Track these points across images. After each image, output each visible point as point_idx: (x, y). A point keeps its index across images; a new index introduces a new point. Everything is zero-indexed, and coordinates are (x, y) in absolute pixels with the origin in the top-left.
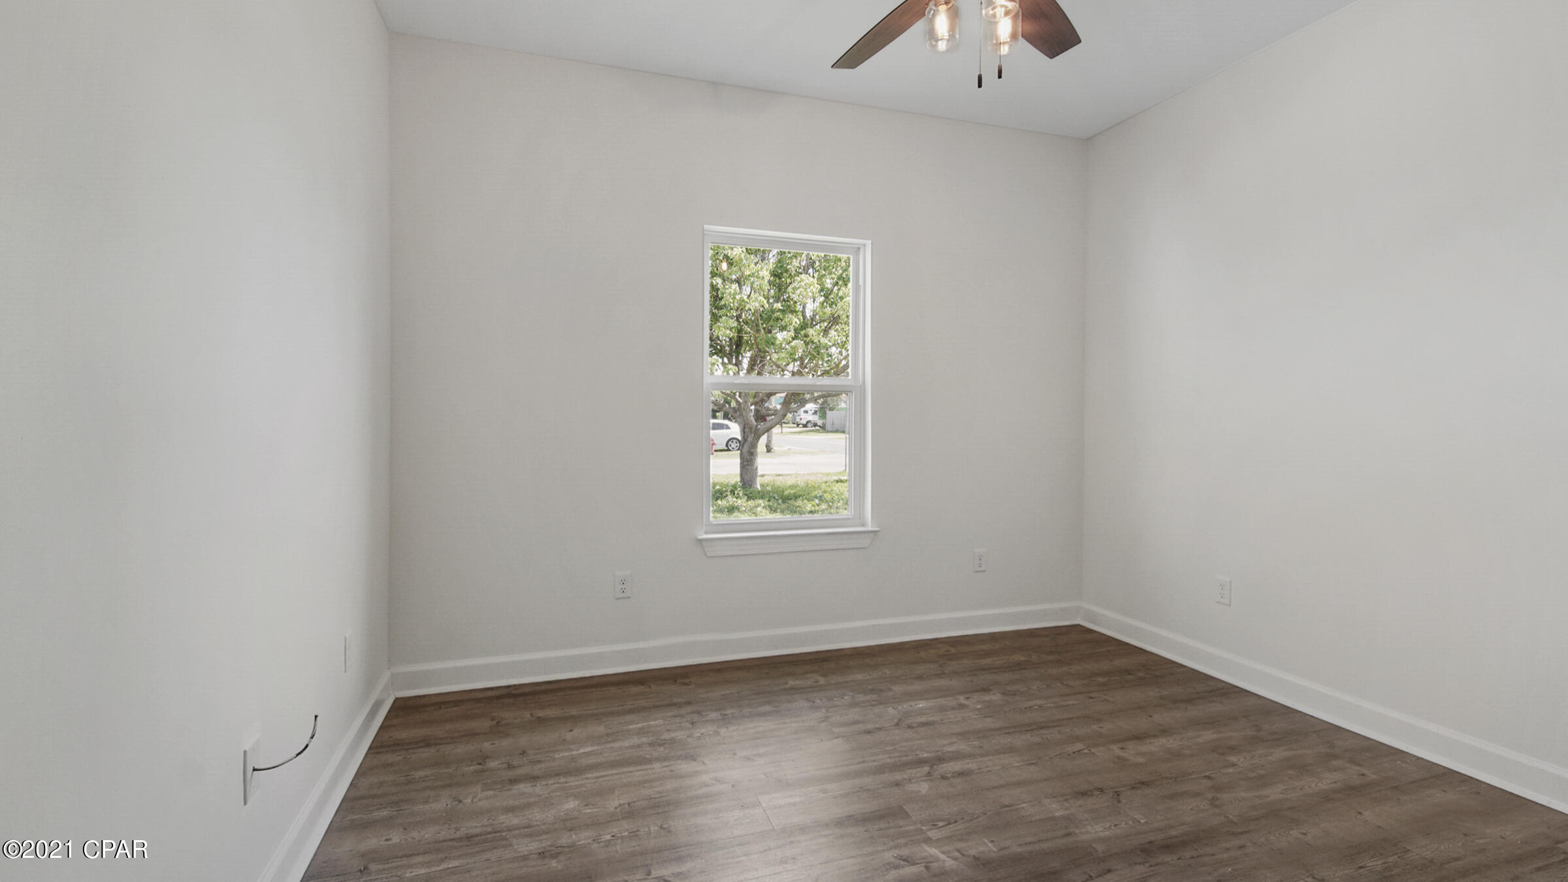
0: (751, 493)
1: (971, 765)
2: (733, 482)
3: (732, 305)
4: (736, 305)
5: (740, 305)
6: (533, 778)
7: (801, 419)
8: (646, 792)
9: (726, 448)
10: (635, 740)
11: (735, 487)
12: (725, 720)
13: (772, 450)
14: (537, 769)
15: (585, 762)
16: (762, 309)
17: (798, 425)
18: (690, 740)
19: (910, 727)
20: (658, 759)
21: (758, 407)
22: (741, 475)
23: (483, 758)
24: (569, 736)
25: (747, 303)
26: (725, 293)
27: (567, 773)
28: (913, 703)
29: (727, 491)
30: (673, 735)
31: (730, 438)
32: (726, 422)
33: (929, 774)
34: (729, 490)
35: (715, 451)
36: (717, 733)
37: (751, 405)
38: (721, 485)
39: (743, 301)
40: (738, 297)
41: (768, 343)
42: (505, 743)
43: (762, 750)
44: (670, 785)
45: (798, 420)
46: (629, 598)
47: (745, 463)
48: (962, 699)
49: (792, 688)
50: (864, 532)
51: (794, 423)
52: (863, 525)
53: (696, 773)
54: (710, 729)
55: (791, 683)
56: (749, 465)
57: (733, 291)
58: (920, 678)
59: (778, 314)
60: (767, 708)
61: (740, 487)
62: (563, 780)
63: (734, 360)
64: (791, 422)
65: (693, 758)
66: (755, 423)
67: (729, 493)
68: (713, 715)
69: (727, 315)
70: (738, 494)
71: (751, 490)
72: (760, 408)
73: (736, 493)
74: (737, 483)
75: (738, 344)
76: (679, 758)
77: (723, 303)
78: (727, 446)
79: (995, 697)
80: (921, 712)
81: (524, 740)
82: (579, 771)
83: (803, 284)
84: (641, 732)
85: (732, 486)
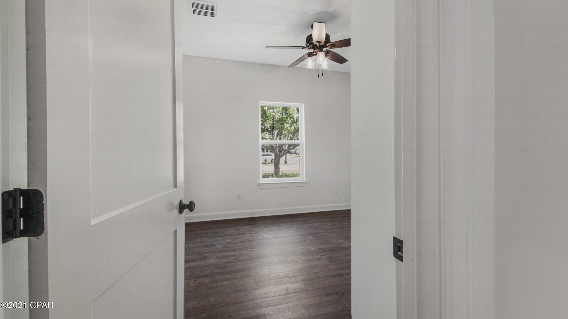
0: (278, 176)
1: (323, 234)
2: (272, 173)
3: (270, 116)
4: (272, 116)
5: (273, 116)
6: (220, 237)
7: (298, 152)
8: (246, 239)
9: (271, 162)
10: (243, 230)
11: (273, 174)
12: (265, 227)
13: (287, 163)
14: (220, 235)
15: (231, 234)
16: (279, 118)
17: (297, 154)
18: (256, 230)
19: (311, 228)
20: (248, 234)
21: (280, 148)
22: (275, 170)
23: (207, 233)
24: (227, 230)
25: (275, 116)
26: (268, 113)
27: (227, 236)
28: (313, 224)
29: (270, 175)
30: (252, 229)
31: (272, 159)
32: (271, 153)
33: (313, 236)
34: (271, 175)
35: (267, 163)
36: (263, 229)
37: (278, 148)
38: (268, 174)
39: (274, 115)
40: (272, 114)
41: (282, 128)
42: (212, 231)
43: (274, 232)
44: (251, 238)
45: (297, 152)
46: (240, 199)
47: (276, 166)
48: (326, 223)
49: (283, 221)
50: (303, 182)
51: (295, 154)
52: (304, 180)
53: (257, 236)
54: (261, 228)
55: (283, 220)
56: (277, 167)
57: (270, 112)
58: (317, 219)
59: (285, 119)
60: (276, 225)
61: (274, 174)
62: (226, 237)
63: (272, 133)
64: (294, 153)
65: (257, 233)
66: (279, 153)
67: (271, 176)
68: (262, 226)
69: (269, 120)
70: (274, 176)
71: (278, 175)
72: (281, 149)
73: (273, 176)
74: (273, 173)
75: (273, 128)
76: (253, 233)
77: (267, 115)
78: (271, 161)
79: (335, 223)
80: (315, 225)
81: (216, 230)
82: (230, 235)
83: (292, 110)
84: (244, 229)
85: (272, 174)
